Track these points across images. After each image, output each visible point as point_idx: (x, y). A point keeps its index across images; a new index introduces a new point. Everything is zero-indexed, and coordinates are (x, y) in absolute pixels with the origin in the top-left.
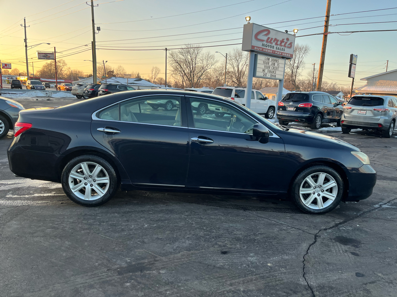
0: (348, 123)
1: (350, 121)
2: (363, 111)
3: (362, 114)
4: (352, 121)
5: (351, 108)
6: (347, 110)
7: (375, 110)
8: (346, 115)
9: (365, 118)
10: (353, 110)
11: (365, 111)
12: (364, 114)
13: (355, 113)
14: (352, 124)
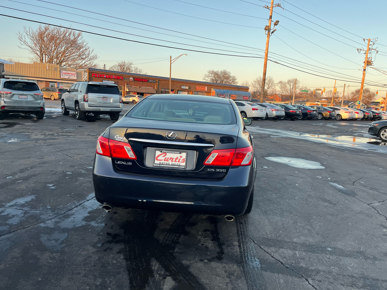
0: (11, 108)
1: (13, 106)
2: (24, 96)
3: (24, 99)
4: (15, 107)
5: (11, 93)
6: (6, 94)
7: (35, 95)
8: (5, 100)
9: (27, 102)
10: (14, 94)
11: (26, 96)
12: (26, 99)
13: (16, 98)
14: (15, 109)
